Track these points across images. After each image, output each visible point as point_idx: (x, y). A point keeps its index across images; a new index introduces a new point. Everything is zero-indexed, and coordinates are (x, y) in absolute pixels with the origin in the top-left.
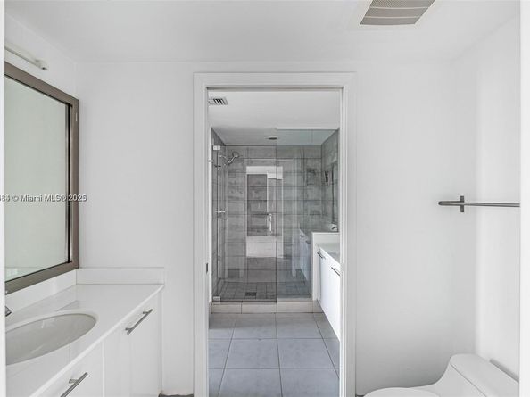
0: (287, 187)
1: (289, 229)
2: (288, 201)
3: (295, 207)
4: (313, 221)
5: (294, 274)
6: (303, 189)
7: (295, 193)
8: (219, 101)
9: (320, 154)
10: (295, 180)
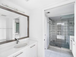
0: (65, 26)
1: (65, 34)
2: (65, 29)
3: (67, 30)
4: (71, 33)
5: (66, 43)
6: (68, 27)
7: (67, 28)
8: (49, 13)
9: (73, 19)
10: (67, 25)
